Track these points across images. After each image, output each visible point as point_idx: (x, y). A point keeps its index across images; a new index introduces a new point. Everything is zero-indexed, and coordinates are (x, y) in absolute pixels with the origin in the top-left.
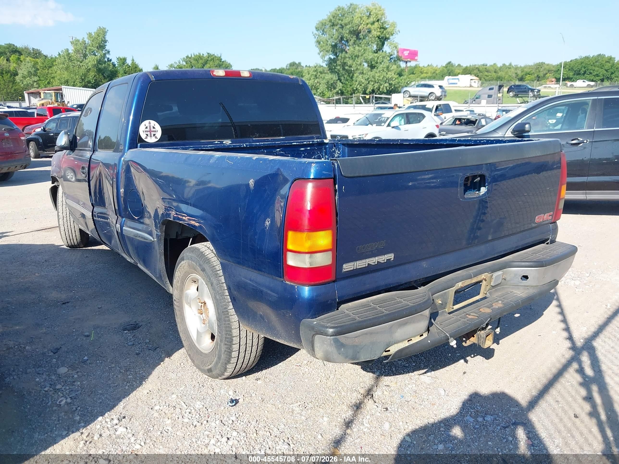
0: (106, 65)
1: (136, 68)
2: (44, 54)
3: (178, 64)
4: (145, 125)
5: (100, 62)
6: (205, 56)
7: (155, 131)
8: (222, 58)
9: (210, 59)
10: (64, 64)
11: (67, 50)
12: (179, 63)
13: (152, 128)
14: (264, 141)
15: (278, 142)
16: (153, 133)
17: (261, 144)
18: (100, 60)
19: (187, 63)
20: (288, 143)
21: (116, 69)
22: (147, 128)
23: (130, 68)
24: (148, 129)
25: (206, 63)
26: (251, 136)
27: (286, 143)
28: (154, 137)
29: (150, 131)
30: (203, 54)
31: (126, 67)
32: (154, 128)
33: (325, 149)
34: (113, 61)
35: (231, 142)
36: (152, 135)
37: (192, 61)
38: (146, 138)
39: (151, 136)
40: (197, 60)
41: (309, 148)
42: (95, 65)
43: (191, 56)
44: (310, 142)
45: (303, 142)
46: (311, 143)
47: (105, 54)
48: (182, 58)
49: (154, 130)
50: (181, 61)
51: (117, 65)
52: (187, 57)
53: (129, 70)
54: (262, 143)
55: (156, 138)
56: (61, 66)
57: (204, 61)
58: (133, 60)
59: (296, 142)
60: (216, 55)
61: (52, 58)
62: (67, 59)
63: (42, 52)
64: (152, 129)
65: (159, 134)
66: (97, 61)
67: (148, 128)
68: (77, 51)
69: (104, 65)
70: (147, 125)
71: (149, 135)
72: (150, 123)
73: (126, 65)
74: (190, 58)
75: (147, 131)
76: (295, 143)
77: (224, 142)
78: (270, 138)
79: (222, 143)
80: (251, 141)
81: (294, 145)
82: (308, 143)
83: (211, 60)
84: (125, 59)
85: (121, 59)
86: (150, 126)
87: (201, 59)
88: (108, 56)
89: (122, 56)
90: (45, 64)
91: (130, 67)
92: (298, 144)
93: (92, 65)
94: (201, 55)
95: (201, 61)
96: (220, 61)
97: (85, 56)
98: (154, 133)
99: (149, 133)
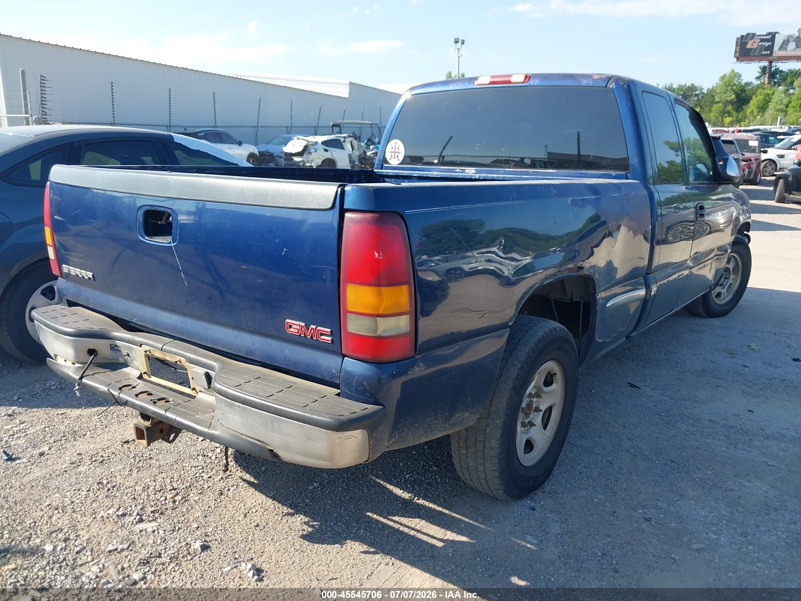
7: (399, 153)
16: (396, 155)
22: (392, 148)
24: (393, 150)
28: (397, 159)
29: (395, 152)
35: (475, 172)
36: (396, 157)
38: (390, 160)
39: (394, 158)
55: (399, 160)
64: (397, 150)
67: (394, 148)
70: (394, 145)
72: (396, 143)
77: (466, 171)
99: (393, 154)
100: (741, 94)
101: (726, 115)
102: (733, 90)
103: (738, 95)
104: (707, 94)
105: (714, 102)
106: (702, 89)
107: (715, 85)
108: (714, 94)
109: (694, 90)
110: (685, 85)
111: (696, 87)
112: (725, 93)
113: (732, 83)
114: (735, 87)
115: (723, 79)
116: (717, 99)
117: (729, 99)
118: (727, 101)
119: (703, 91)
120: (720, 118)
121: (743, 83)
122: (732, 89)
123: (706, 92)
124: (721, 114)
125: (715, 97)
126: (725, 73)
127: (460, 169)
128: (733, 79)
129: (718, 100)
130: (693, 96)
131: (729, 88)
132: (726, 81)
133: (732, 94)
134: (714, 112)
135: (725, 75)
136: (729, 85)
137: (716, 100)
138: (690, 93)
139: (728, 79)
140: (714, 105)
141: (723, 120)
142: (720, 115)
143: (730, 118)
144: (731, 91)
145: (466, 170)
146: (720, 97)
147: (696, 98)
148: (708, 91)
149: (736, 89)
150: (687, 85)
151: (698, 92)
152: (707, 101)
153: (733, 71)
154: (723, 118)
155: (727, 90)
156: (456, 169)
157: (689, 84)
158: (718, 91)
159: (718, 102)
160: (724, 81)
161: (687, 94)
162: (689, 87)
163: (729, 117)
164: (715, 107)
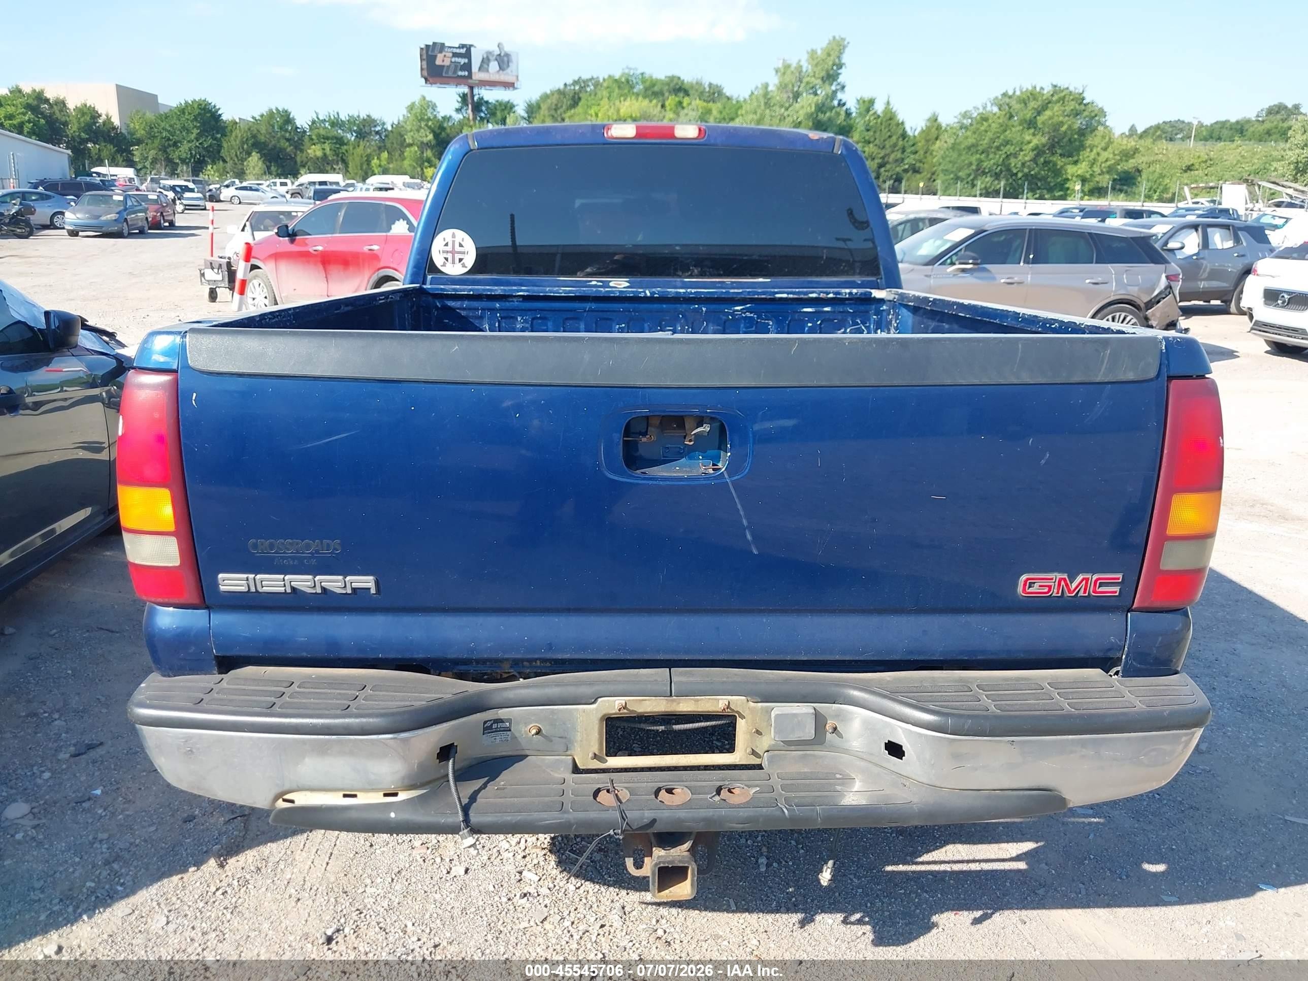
0: (832, 114)
1: (891, 119)
2: (728, 94)
3: (981, 110)
4: (444, 239)
5: (821, 108)
6: (1045, 92)
7: (464, 253)
8: (1085, 95)
9: (1055, 98)
10: (755, 113)
11: (766, 86)
12: (984, 108)
13: (457, 245)
14: (705, 286)
15: (736, 291)
16: (457, 257)
17: (691, 293)
18: (823, 105)
19: (1000, 109)
20: (763, 293)
21: (852, 121)
22: (446, 245)
23: (879, 121)
24: (449, 248)
25: (1045, 107)
26: (680, 273)
27: (758, 293)
28: (460, 265)
29: (453, 252)
30: (1042, 88)
31: (872, 118)
32: (461, 245)
33: (878, 312)
34: (847, 106)
35: (628, 284)
36: (457, 261)
37: (1013, 103)
38: (444, 265)
39: (453, 263)
40: (1024, 102)
41: (826, 309)
42: (812, 114)
43: (1015, 92)
44: (828, 293)
45: (807, 293)
46: (831, 295)
47: (835, 92)
48: (992, 97)
49: (461, 249)
50: (989, 105)
51: (854, 115)
52: (1005, 95)
53: (876, 123)
54: (693, 291)
55: (464, 266)
56: (751, 116)
57: (1040, 103)
58: (888, 103)
59: (788, 293)
60: (1072, 89)
61: (738, 102)
62: (762, 104)
63: (724, 91)
64: (457, 248)
65: (470, 260)
66: (817, 105)
67: (450, 245)
68: (782, 87)
69: (828, 114)
70: (449, 240)
71: (450, 259)
72: (454, 236)
73: (871, 113)
74: (1010, 97)
75: (447, 252)
76: (785, 296)
77: (611, 284)
78: (728, 280)
79: (606, 285)
80: (679, 284)
81: (781, 299)
82: (822, 295)
83: (1058, 101)
84: (872, 102)
85: (864, 102)
86: (454, 242)
87: (1035, 99)
88: (840, 95)
89: (867, 96)
90: (724, 113)
91: (879, 116)
92: (791, 296)
93: (807, 114)
94: (1038, 89)
95: (1032, 104)
96: (1080, 104)
97: (797, 96)
98: (461, 256)
99: (449, 256)
100: (441, 133)
101: (426, 164)
102: (429, 127)
103: (436, 136)
104: (392, 131)
105: (405, 145)
106: (384, 124)
107: (401, 118)
108: (402, 133)
109: (372, 125)
110: (359, 116)
111: (374, 121)
112: (418, 131)
113: (426, 117)
114: (430, 123)
115: (412, 109)
116: (409, 140)
117: (425, 140)
118: (422, 143)
119: (385, 127)
120: (419, 169)
121: (439, 117)
122: (426, 125)
123: (390, 128)
124: (419, 163)
125: (406, 137)
126: (413, 101)
127: (597, 281)
128: (426, 110)
129: (411, 141)
130: (373, 133)
131: (423, 124)
132: (416, 113)
133: (428, 134)
134: (408, 159)
135: (413, 104)
136: (422, 119)
137: (407, 141)
138: (367, 129)
139: (419, 111)
140: (408, 149)
141: (423, 173)
142: (417, 164)
143: (432, 169)
144: (426, 128)
145: (611, 281)
146: (412, 137)
147: (377, 137)
148: (392, 126)
149: (433, 126)
150: (361, 117)
151: (378, 128)
152: (395, 142)
153: (424, 98)
154: (422, 169)
155: (420, 127)
156: (591, 281)
157: (363, 115)
158: (409, 128)
159: (410, 145)
160: (413, 112)
161: (363, 130)
162: (364, 120)
163: (430, 167)
164: (408, 152)
